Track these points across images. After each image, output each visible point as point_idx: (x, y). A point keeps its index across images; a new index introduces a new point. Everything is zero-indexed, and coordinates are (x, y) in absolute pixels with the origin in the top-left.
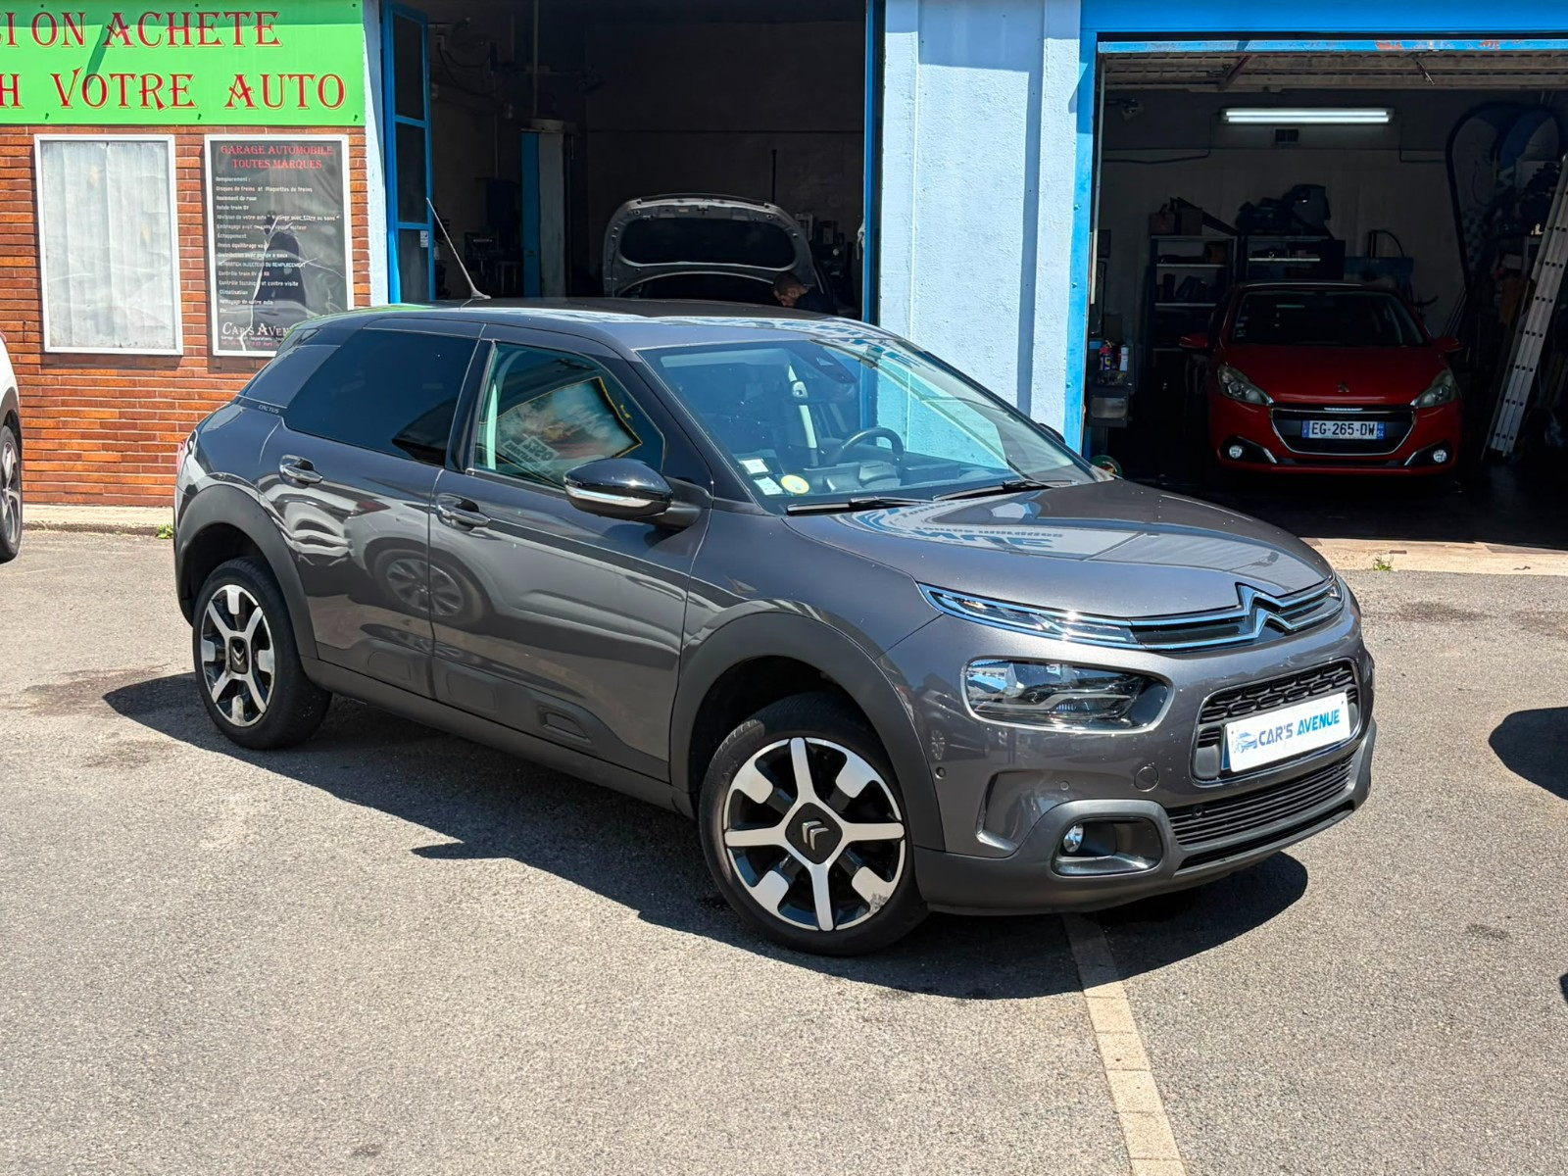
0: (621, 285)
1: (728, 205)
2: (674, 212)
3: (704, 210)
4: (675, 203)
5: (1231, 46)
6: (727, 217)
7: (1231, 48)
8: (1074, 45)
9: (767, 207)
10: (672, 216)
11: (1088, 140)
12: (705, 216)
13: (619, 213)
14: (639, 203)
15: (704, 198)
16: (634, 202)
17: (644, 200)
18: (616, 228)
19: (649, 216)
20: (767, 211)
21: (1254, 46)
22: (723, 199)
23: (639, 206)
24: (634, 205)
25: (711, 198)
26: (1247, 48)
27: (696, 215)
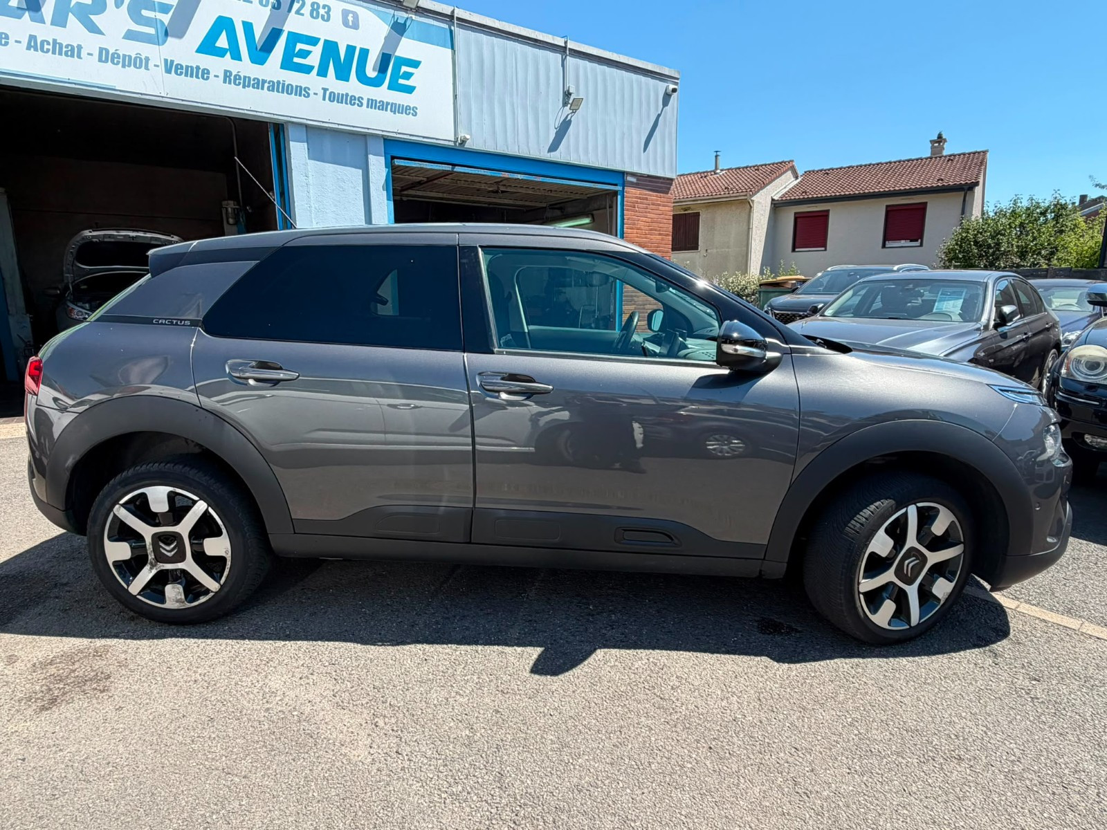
0: (76, 278)
1: (149, 235)
2: (113, 238)
3: (133, 237)
4: (114, 233)
5: (448, 168)
6: (148, 242)
7: (448, 169)
8: (382, 159)
9: (173, 237)
10: (113, 240)
11: (392, 204)
12: (135, 241)
13: (77, 238)
14: (90, 232)
15: (134, 231)
16: (88, 231)
17: (94, 231)
18: (74, 245)
19: (97, 240)
20: (173, 239)
21: (457, 169)
22: (145, 232)
23: (91, 234)
24: (87, 233)
25: (137, 231)
26: (455, 170)
27: (128, 240)
